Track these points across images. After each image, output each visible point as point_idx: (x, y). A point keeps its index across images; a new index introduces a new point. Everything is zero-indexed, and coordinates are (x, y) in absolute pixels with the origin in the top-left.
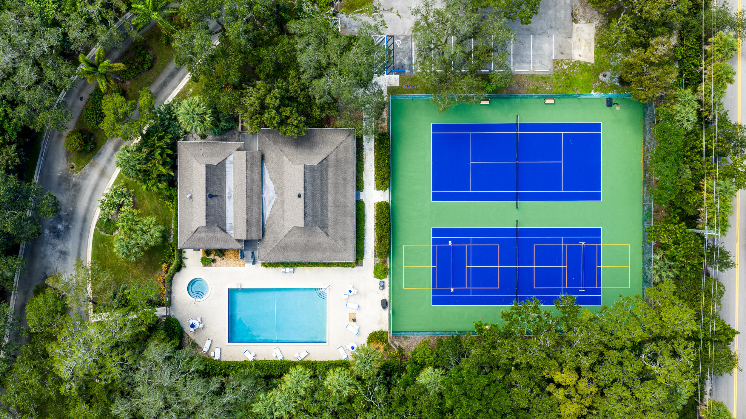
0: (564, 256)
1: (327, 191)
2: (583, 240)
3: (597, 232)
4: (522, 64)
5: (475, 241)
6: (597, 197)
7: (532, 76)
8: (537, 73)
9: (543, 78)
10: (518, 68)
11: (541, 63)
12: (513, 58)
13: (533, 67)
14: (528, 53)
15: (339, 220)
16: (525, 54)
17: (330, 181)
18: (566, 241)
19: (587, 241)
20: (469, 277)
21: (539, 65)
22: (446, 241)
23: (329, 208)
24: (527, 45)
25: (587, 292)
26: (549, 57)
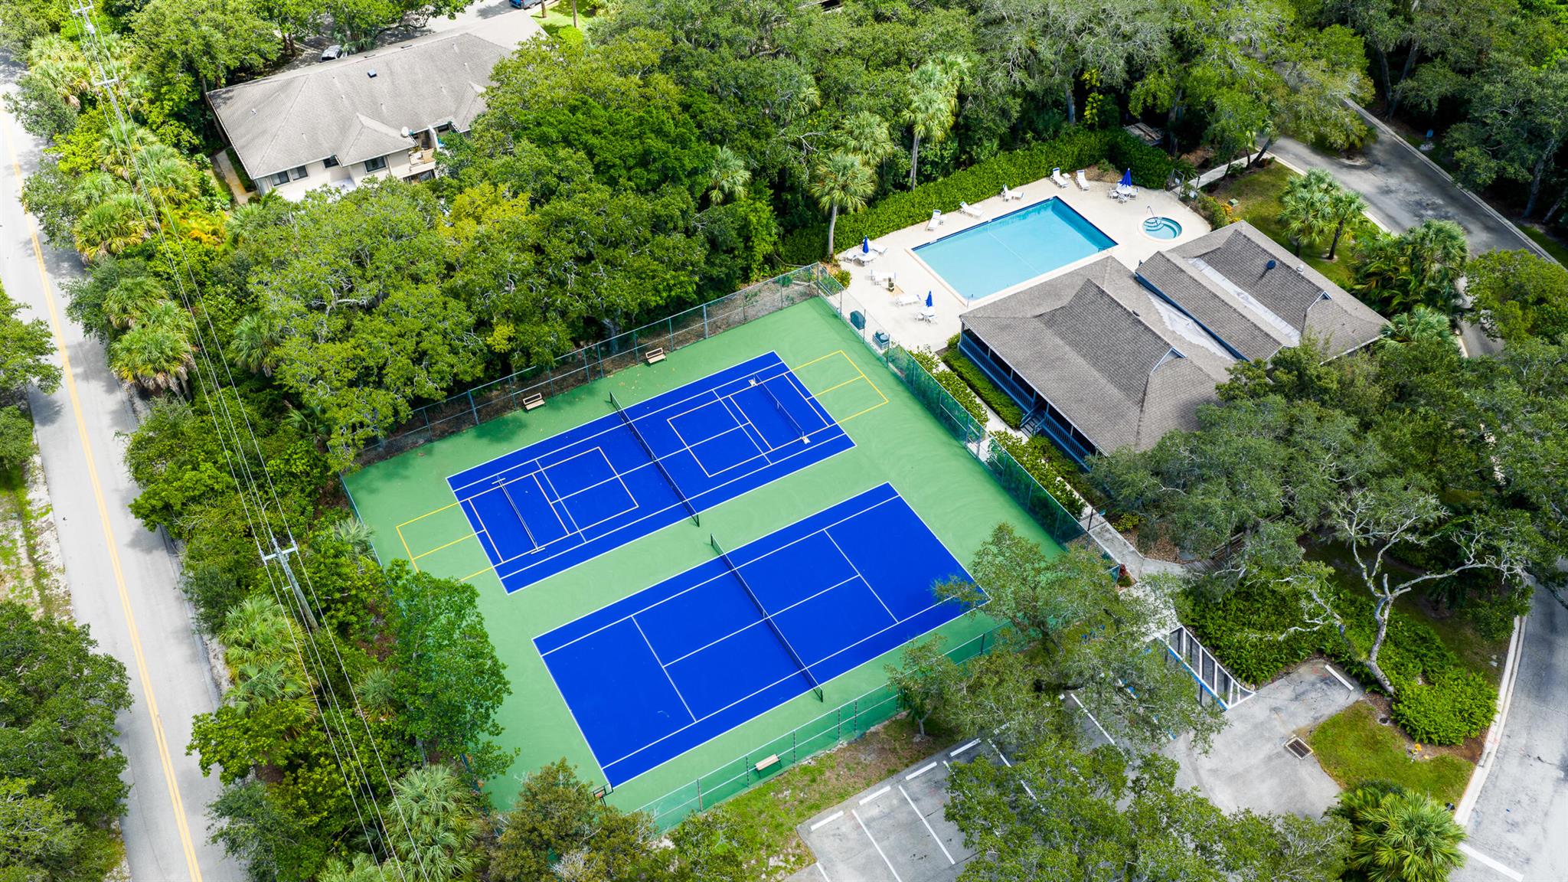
0: (565, 517)
2: (539, 557)
3: (513, 585)
4: (886, 811)
5: (761, 462)
6: (543, 643)
7: (842, 796)
8: (836, 808)
9: (816, 807)
10: (886, 796)
11: (841, 837)
12: (914, 812)
13: (854, 818)
14: (886, 843)
15: (1035, 346)
16: (892, 837)
17: (1103, 381)
18: (576, 539)
19: (530, 559)
20: (735, 411)
21: (844, 829)
22: (814, 439)
23: (1067, 348)
24: (900, 859)
26: (830, 860)
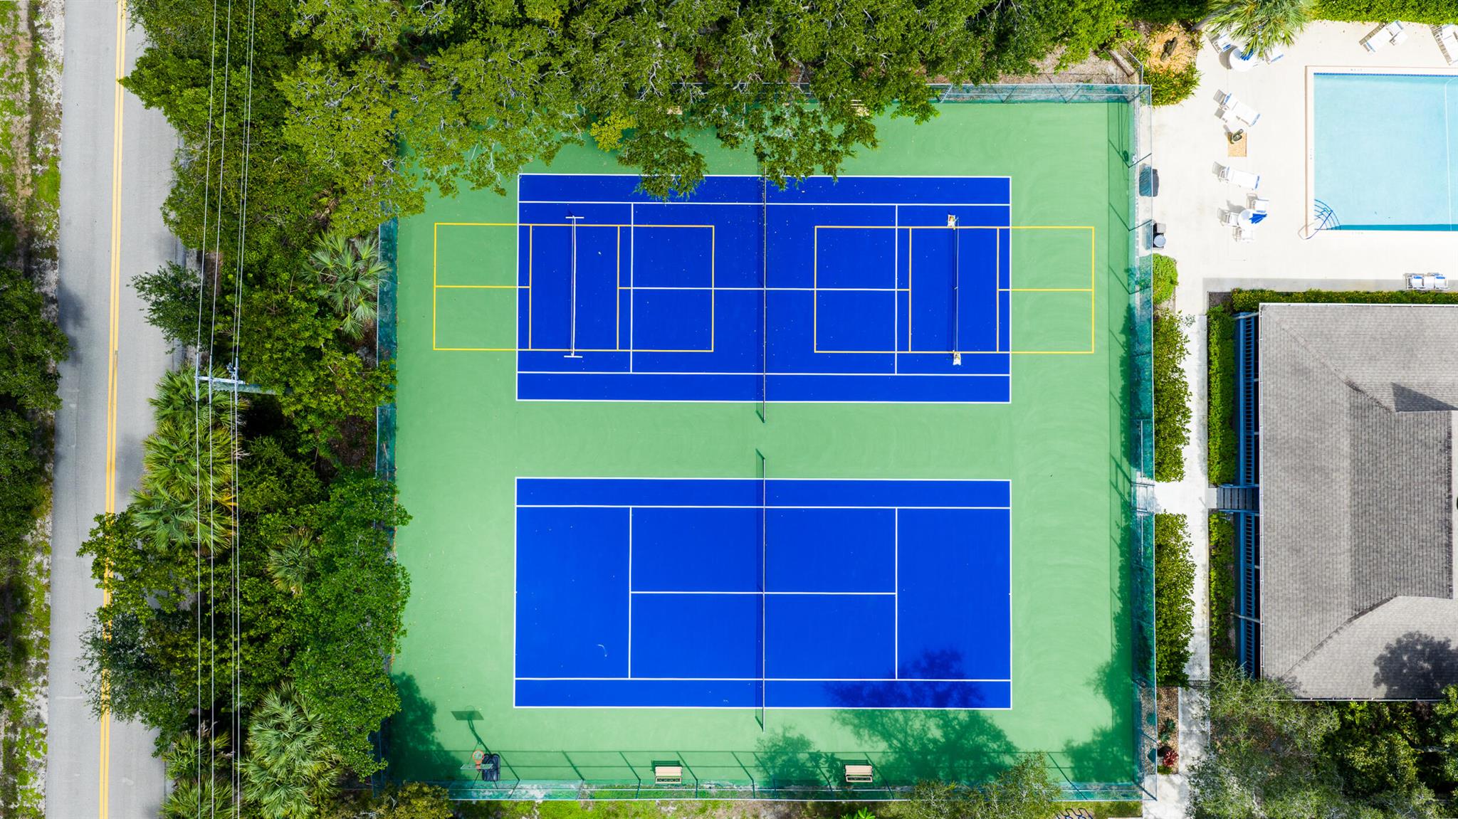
0: (625, 318)
1: (1354, 515)
2: (574, 364)
3: (529, 389)
5: (885, 363)
6: (528, 490)
15: (1313, 429)
17: (1345, 544)
18: (621, 362)
19: (559, 361)
20: (904, 259)
22: (968, 363)
23: (1346, 463)
25: (560, 214)
